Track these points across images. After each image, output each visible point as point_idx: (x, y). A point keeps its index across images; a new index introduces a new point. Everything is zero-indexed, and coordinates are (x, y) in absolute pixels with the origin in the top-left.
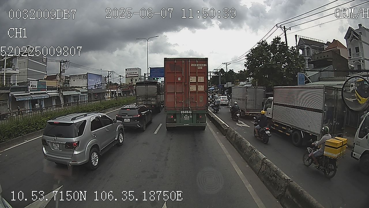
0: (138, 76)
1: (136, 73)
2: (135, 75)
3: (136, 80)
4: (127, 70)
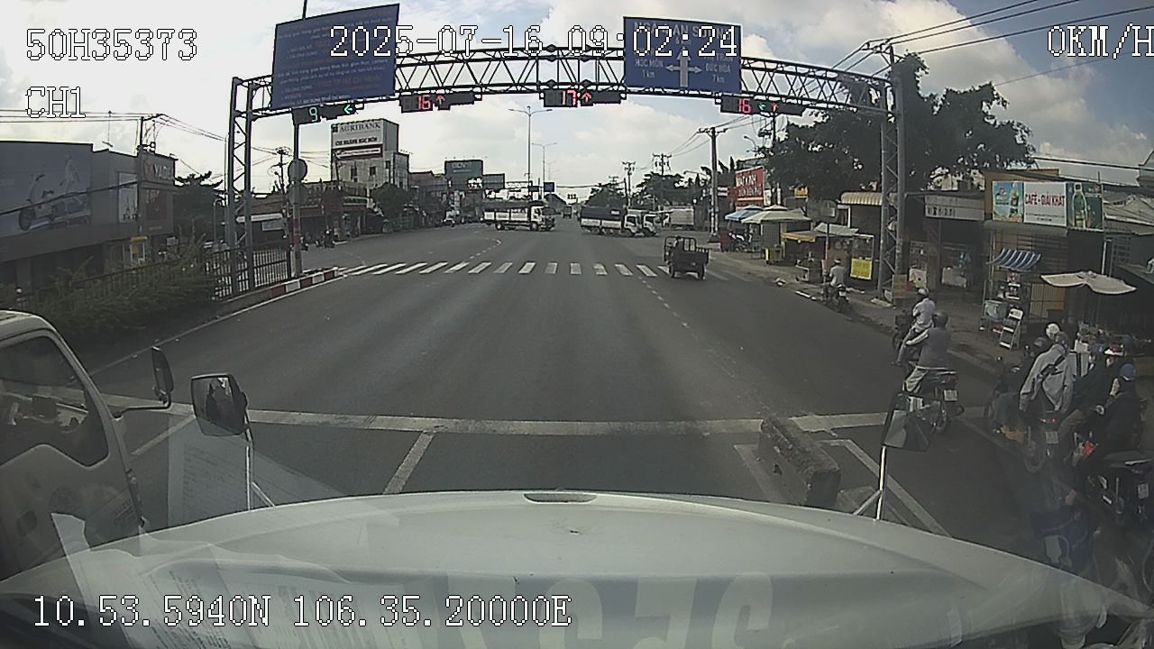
1: (376, 139)
2: (370, 151)
3: (374, 168)
4: (337, 131)
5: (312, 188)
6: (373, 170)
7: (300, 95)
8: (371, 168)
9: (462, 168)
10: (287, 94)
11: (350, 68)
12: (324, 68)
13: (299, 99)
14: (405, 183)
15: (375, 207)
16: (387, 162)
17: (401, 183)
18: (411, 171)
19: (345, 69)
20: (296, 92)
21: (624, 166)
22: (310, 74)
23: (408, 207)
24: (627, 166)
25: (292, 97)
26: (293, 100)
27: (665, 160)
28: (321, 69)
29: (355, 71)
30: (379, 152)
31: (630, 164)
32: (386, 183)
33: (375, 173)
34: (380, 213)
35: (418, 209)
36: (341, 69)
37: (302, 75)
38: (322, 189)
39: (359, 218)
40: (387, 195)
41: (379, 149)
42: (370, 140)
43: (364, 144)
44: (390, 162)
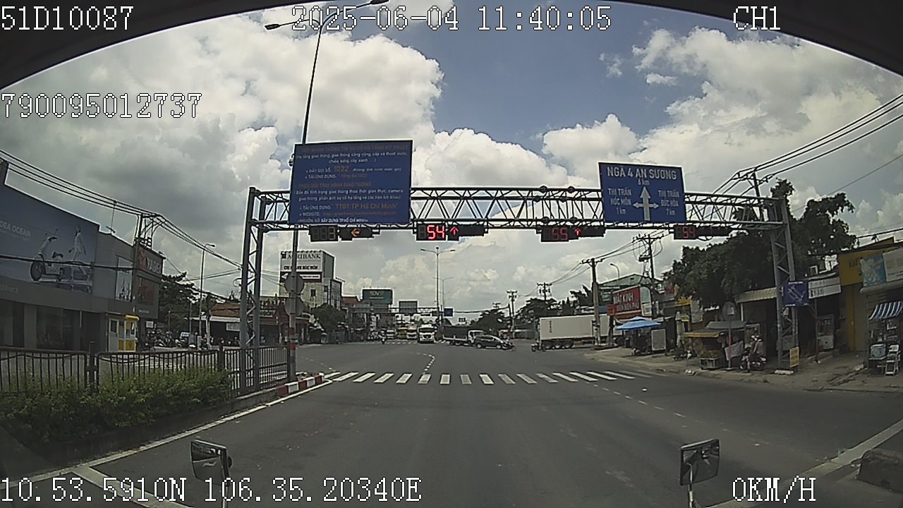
0: (320, 281)
1: (316, 268)
2: (312, 277)
3: (315, 290)
4: (285, 258)
5: (268, 302)
6: (313, 293)
7: (318, 214)
8: (312, 290)
9: (376, 296)
10: (306, 211)
11: (366, 194)
12: (342, 192)
13: (317, 217)
14: (338, 305)
15: (315, 322)
16: (325, 287)
17: (335, 305)
18: (343, 295)
19: (363, 195)
20: (315, 210)
21: (509, 294)
22: (328, 196)
23: (340, 324)
24: (511, 294)
25: (311, 214)
26: (311, 217)
27: (547, 289)
28: (339, 191)
29: (372, 198)
30: (319, 278)
31: (513, 293)
32: (324, 304)
33: (315, 295)
34: (320, 327)
35: (347, 327)
36: (358, 195)
37: (320, 195)
38: (277, 303)
39: (303, 330)
40: (324, 313)
41: (319, 275)
42: (312, 267)
43: (307, 270)
44: (327, 287)
